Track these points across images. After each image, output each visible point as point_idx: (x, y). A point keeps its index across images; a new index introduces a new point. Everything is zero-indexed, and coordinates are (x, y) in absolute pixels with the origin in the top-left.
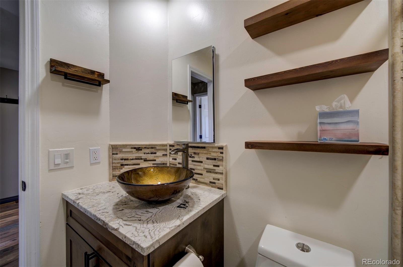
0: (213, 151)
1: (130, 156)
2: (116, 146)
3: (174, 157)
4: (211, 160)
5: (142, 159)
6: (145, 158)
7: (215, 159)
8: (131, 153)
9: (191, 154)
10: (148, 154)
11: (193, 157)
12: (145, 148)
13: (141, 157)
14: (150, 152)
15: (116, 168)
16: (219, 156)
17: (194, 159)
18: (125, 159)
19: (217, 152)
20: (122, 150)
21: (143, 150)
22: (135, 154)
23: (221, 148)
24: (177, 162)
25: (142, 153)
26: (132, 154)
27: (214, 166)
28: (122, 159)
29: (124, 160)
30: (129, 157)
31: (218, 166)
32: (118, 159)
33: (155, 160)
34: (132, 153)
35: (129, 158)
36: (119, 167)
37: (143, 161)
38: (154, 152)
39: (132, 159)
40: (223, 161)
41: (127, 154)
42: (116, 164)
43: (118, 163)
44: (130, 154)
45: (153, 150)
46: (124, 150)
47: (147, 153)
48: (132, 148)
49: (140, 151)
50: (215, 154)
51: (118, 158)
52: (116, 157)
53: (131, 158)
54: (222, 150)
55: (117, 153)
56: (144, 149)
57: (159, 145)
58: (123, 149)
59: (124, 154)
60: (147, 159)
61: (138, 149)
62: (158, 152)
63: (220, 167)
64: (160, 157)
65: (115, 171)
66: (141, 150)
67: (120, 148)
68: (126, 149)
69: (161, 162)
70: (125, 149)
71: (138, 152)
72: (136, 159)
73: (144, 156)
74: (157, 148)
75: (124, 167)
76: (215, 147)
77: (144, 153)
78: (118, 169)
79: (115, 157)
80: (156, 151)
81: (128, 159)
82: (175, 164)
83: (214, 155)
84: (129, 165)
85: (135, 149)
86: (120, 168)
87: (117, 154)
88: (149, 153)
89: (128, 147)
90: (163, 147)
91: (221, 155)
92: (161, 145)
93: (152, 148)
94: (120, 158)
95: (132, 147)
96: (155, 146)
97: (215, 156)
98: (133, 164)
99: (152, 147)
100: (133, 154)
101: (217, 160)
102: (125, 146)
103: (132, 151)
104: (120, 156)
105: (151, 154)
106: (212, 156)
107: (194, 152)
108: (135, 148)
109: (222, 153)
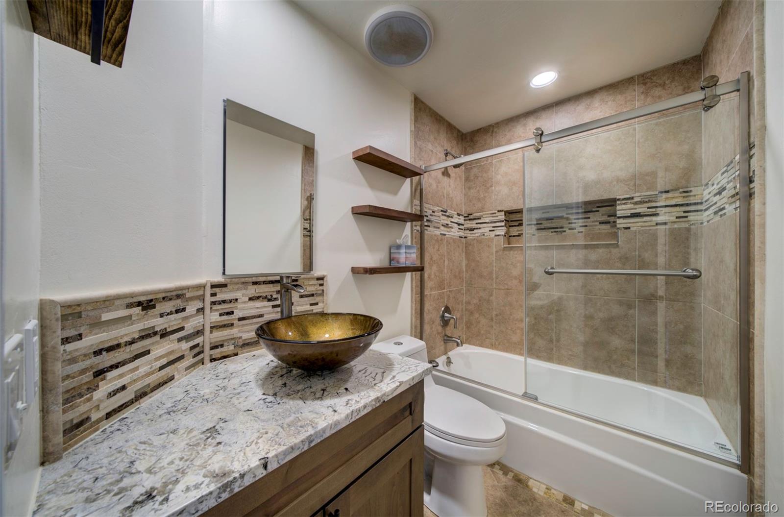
0: (310, 283)
1: (122, 333)
2: (79, 305)
3: (226, 308)
4: (307, 297)
5: (155, 333)
6: (163, 327)
7: (313, 295)
8: (126, 324)
9: (271, 295)
10: (169, 316)
11: (275, 299)
12: (164, 298)
13: (153, 327)
14: (174, 310)
15: (74, 396)
16: (318, 290)
17: (277, 302)
18: (110, 349)
19: (315, 285)
20: (101, 317)
21: (158, 306)
22: (138, 323)
23: (322, 279)
24: (234, 317)
25: (154, 317)
26: (129, 325)
27: (311, 305)
28: (98, 353)
29: (104, 353)
30: (122, 337)
31: (317, 304)
32: (85, 355)
33: (182, 329)
34: (129, 322)
35: (122, 341)
36: (85, 387)
37: (157, 338)
38: (181, 308)
39: (132, 342)
40: (323, 295)
41: (114, 327)
42: (74, 377)
43: (83, 372)
44: (124, 327)
45: (179, 303)
46: (106, 317)
47: (168, 314)
48: (130, 306)
49: (152, 310)
50: (313, 288)
51: (83, 352)
52: (77, 350)
53: (128, 339)
54: (322, 281)
55: (80, 335)
56: (161, 302)
57: (192, 288)
58: (103, 312)
59: (104, 331)
60: (168, 330)
61: (147, 305)
62: (188, 305)
63: (319, 305)
64: (192, 316)
65: (72, 408)
66: (154, 307)
67: (91, 314)
68: (111, 311)
69: (194, 328)
70: (107, 312)
71: (145, 314)
72: (142, 338)
73: (159, 323)
74: (188, 295)
75: (104, 379)
76: (312, 278)
77: (162, 316)
78: (82, 396)
79: (70, 352)
80: (185, 304)
81: (118, 346)
82: (229, 324)
83: (310, 289)
84: (124, 365)
85: (140, 308)
86: (88, 388)
87: (80, 337)
88: (171, 313)
89: (117, 303)
90: (197, 291)
91: (321, 288)
92: (194, 288)
93: (178, 297)
94: (92, 351)
95: (132, 300)
96: (184, 292)
97: (313, 291)
98: (133, 357)
99: (178, 294)
100: (132, 324)
101: (315, 295)
102: (107, 302)
103: (130, 317)
104: (93, 340)
105: (176, 315)
106: (308, 291)
107: (277, 291)
108: (139, 304)
109: (322, 285)
